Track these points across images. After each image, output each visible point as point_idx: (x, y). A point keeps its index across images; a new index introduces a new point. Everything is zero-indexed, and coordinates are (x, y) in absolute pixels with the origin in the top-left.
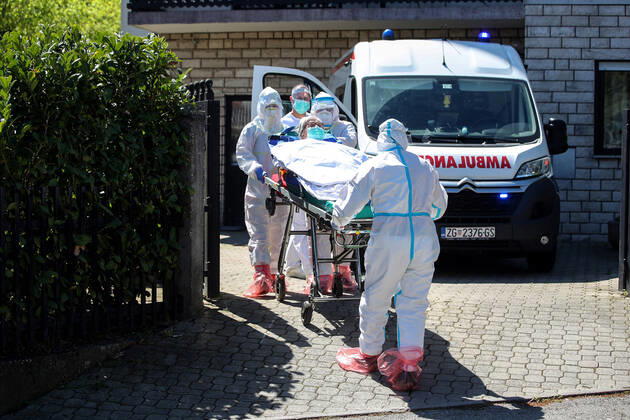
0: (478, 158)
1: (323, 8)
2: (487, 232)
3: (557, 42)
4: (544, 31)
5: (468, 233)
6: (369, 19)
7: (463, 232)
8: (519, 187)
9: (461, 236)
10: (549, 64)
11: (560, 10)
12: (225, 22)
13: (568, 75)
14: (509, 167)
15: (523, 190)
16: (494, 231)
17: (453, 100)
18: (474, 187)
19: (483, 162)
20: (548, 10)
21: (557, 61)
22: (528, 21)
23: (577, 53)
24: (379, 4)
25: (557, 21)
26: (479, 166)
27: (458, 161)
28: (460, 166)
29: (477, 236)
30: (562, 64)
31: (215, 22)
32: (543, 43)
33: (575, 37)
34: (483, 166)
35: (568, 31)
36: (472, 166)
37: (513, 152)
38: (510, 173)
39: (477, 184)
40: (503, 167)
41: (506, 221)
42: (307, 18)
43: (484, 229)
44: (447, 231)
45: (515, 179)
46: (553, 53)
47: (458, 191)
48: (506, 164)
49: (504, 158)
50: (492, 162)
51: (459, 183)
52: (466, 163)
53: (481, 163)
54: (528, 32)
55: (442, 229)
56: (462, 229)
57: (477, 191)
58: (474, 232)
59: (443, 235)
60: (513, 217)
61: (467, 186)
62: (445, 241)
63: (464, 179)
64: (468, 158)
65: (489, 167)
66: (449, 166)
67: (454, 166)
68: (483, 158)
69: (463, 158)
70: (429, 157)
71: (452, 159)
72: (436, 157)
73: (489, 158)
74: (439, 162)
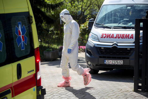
2: (120, 62)
7: (112, 62)
9: (111, 63)
14: (133, 38)
16: (123, 62)
18: (117, 45)
26: (122, 38)
27: (115, 36)
28: (116, 38)
29: (116, 63)
34: (123, 38)
36: (119, 38)
39: (119, 44)
41: (128, 58)
43: (119, 61)
44: (106, 61)
45: (134, 43)
47: (112, 47)
49: (132, 35)
51: (112, 44)
53: (123, 37)
55: (105, 60)
56: (111, 61)
57: (118, 47)
58: (115, 62)
59: (105, 63)
60: (131, 57)
61: (115, 45)
62: (106, 65)
63: (115, 42)
64: (119, 35)
65: (125, 38)
66: (111, 38)
67: (113, 37)
68: (124, 35)
69: (117, 35)
70: (106, 34)
71: (113, 35)
72: (108, 34)
73: (126, 35)
74: (108, 36)
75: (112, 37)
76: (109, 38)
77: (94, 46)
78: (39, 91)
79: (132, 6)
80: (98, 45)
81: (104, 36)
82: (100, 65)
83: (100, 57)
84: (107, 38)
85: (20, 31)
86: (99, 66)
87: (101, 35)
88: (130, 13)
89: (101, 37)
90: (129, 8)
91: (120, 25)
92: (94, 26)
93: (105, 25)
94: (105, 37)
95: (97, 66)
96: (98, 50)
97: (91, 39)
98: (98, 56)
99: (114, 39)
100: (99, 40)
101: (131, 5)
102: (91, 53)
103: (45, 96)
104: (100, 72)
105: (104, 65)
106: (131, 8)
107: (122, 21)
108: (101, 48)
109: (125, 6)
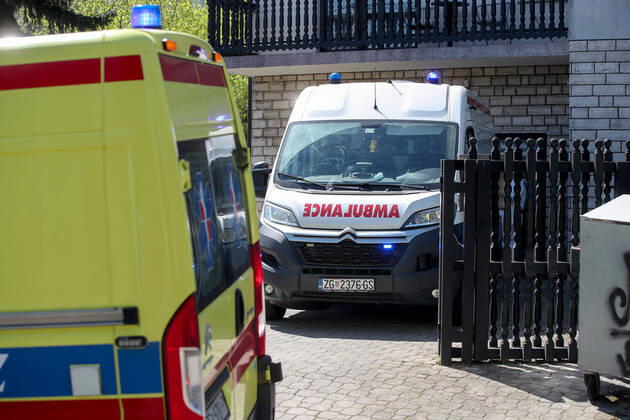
0: (367, 206)
1: (378, 49)
2: (365, 285)
3: (600, 79)
4: (588, 67)
5: (346, 285)
6: (421, 59)
7: (341, 284)
8: (404, 237)
9: (339, 288)
10: (593, 101)
11: (604, 45)
12: (289, 65)
13: (612, 112)
14: (397, 215)
15: (408, 240)
16: (373, 284)
17: (378, 145)
18: (355, 237)
19: (370, 211)
20: (592, 46)
21: (602, 98)
22: (573, 58)
23: (621, 89)
24: (446, 43)
25: (601, 57)
26: (366, 215)
27: (345, 210)
28: (347, 215)
29: (355, 288)
30: (606, 101)
31: (280, 65)
32: (588, 79)
33: (619, 73)
34: (370, 216)
35: (613, 67)
36: (357, 216)
37: (404, 201)
38: (398, 222)
39: (359, 234)
40: (390, 216)
41: (388, 273)
42: (363, 60)
43: (362, 280)
44: (324, 282)
45: (402, 229)
46: (598, 90)
47: (337, 241)
48: (395, 212)
49: (395, 207)
50: (381, 211)
51: (338, 233)
52: (354, 211)
53: (368, 212)
54: (573, 68)
55: (319, 280)
56: (340, 280)
57: (358, 241)
58: (352, 283)
59: (320, 287)
60: (395, 270)
61: (348, 236)
62: (323, 293)
63: (347, 229)
64: (356, 206)
65: (375, 216)
66: (334, 215)
67: (340, 215)
68: (371, 206)
69: (351, 206)
70: (316, 206)
71: (339, 207)
72: (324, 206)
73: (378, 206)
74: (325, 211)
75: (338, 212)
76: (329, 215)
77: (286, 240)
78: (266, 369)
79: (378, 125)
80: (296, 235)
81: (314, 210)
82: (305, 293)
83: (305, 271)
84: (323, 215)
85: (203, 204)
86: (302, 296)
87: (303, 208)
88: (373, 147)
89: (305, 215)
90: (371, 131)
91: (349, 179)
92: (274, 182)
93: (306, 179)
94: (315, 215)
95: (295, 298)
96: (299, 250)
97: (272, 219)
98: (297, 268)
99: (343, 218)
100: (297, 223)
101: (373, 124)
102: (275, 261)
103: (277, 387)
104: (290, 313)
105: (316, 293)
106: (376, 133)
107: (350, 168)
108: (305, 244)
109: (359, 124)
